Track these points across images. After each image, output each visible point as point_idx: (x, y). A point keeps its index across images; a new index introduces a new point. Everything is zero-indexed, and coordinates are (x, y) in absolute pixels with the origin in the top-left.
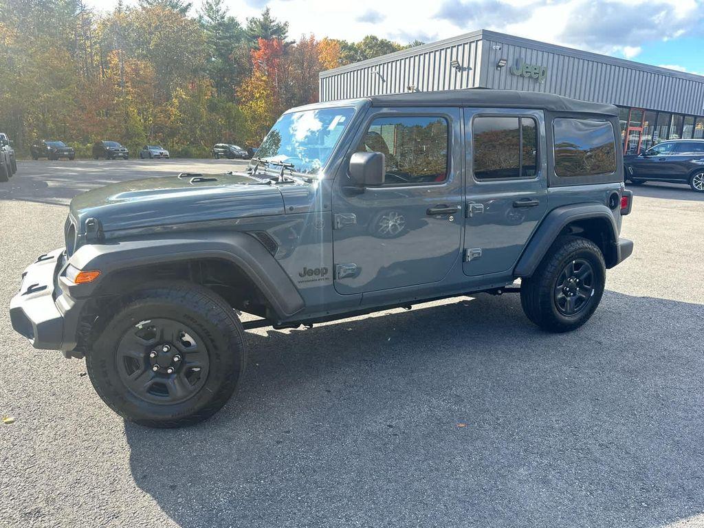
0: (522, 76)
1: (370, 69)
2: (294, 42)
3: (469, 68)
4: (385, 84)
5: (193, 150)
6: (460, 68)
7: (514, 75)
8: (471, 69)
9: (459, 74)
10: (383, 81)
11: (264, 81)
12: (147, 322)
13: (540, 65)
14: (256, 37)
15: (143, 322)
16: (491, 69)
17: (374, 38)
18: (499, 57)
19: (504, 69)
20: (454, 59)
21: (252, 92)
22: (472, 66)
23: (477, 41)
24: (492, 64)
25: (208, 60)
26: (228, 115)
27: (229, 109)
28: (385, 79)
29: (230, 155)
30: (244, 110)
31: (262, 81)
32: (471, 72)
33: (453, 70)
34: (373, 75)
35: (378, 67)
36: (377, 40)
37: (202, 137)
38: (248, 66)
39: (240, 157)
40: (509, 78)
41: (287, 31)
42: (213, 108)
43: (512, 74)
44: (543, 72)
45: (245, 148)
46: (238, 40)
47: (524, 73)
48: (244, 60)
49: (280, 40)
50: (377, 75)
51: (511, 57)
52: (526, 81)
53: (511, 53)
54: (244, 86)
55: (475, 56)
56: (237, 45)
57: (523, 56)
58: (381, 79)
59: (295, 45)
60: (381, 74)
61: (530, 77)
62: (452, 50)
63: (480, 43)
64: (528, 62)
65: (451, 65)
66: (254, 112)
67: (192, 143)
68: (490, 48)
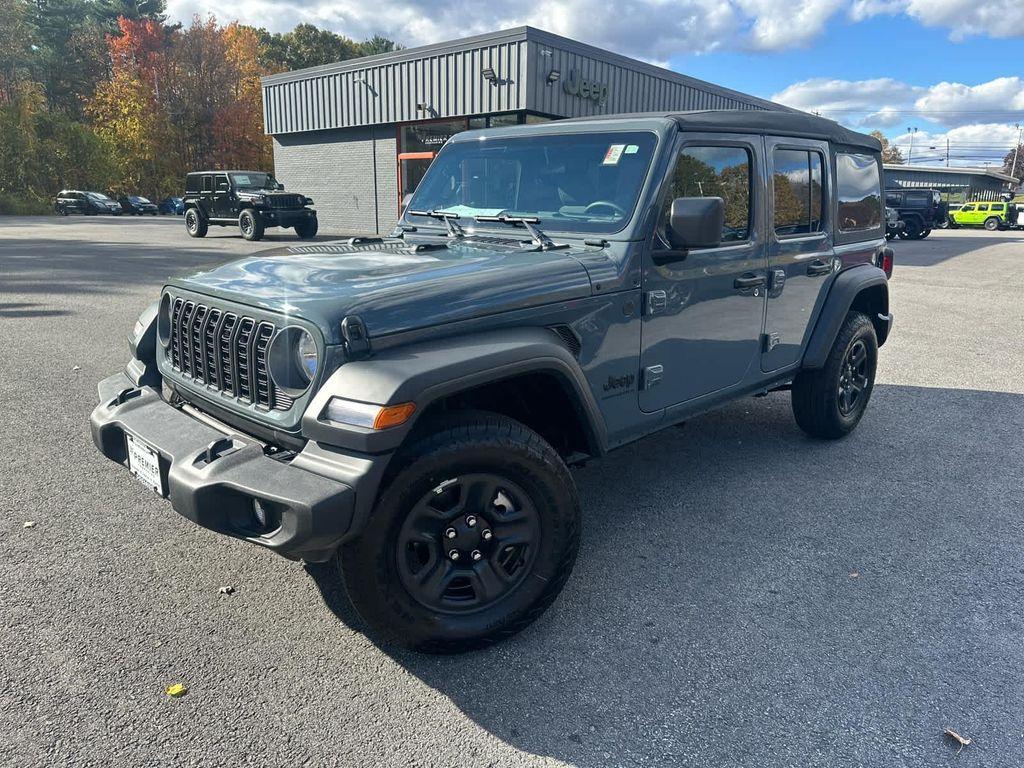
0: (578, 95)
1: (350, 76)
2: (180, 26)
3: (510, 82)
4: (377, 99)
5: (14, 200)
6: (496, 81)
7: (569, 94)
8: (513, 83)
9: (495, 89)
10: (375, 94)
11: (135, 88)
12: (452, 481)
13: (599, 81)
14: (114, 15)
15: (447, 483)
16: (540, 85)
17: (311, 28)
18: (548, 68)
19: (556, 84)
20: (486, 66)
21: (114, 107)
22: (514, 78)
23: (520, 42)
24: (541, 77)
25: (28, 48)
26: (74, 142)
27: (76, 132)
28: (377, 91)
29: (88, 209)
30: (104, 135)
31: (132, 87)
32: (513, 87)
33: (486, 82)
34: (357, 85)
35: (363, 74)
36: (316, 31)
37: (28, 180)
38: (102, 60)
39: (108, 211)
40: (562, 96)
41: (165, 8)
42: (45, 130)
43: (567, 92)
44: (604, 90)
45: (111, 196)
46: (81, 19)
47: (582, 92)
48: (94, 53)
49: (156, 22)
50: (364, 86)
51: (563, 70)
52: (584, 102)
53: (564, 63)
54: (99, 96)
55: (517, 62)
56: (79, 26)
57: (578, 67)
58: (370, 92)
59: (181, 31)
60: (370, 83)
61: (589, 98)
62: (482, 53)
63: (524, 46)
64: (585, 76)
65: (482, 73)
66: (121, 137)
67: (12, 190)
68: (538, 53)
